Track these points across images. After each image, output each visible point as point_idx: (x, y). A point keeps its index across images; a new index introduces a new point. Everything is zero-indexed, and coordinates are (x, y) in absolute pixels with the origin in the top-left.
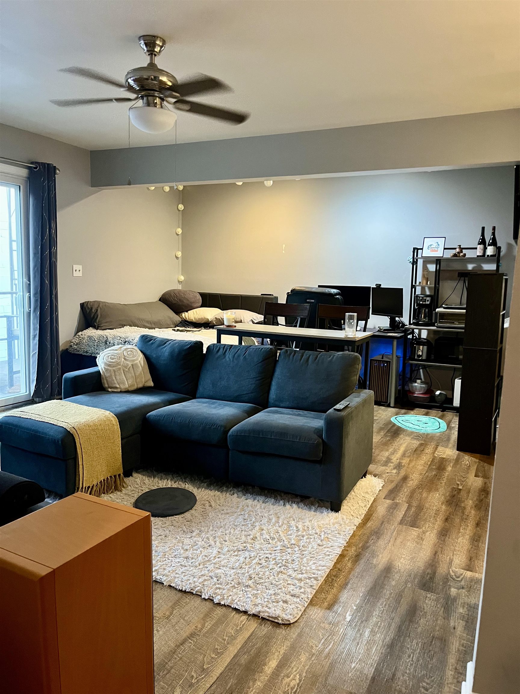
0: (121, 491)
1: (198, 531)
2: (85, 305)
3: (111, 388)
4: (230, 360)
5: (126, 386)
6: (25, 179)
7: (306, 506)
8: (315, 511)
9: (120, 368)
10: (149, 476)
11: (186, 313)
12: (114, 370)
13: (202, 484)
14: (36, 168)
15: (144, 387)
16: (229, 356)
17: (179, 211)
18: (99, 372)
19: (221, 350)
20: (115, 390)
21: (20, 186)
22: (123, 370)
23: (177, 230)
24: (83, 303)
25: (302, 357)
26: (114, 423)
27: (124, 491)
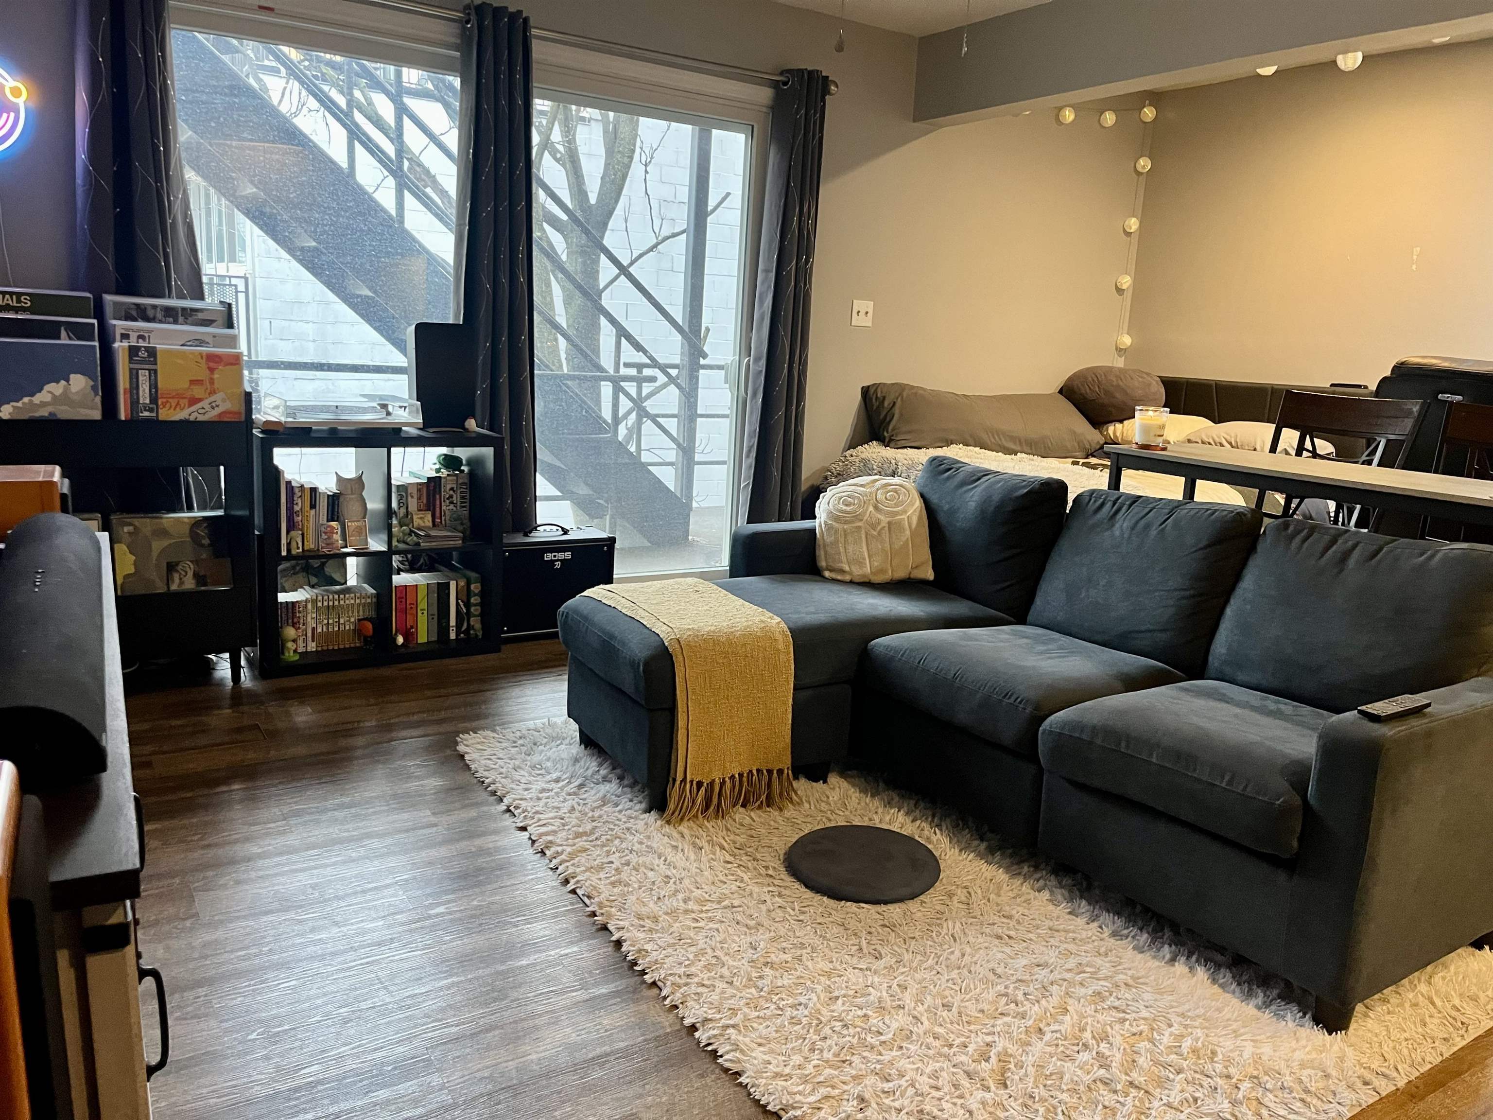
0: (781, 810)
1: (894, 960)
2: (872, 391)
3: (831, 571)
4: (1122, 533)
5: (866, 570)
6: (764, 109)
7: (1239, 984)
8: (1259, 1008)
9: (860, 527)
10: (864, 791)
11: (1119, 426)
12: (845, 531)
13: (976, 843)
14: (785, 84)
15: (909, 578)
16: (1123, 523)
17: (1139, 174)
18: (812, 531)
19: (1109, 505)
20: (839, 578)
21: (753, 126)
22: (867, 534)
23: (1127, 223)
24: (869, 387)
25: (1331, 547)
26: (781, 646)
27: (790, 811)
